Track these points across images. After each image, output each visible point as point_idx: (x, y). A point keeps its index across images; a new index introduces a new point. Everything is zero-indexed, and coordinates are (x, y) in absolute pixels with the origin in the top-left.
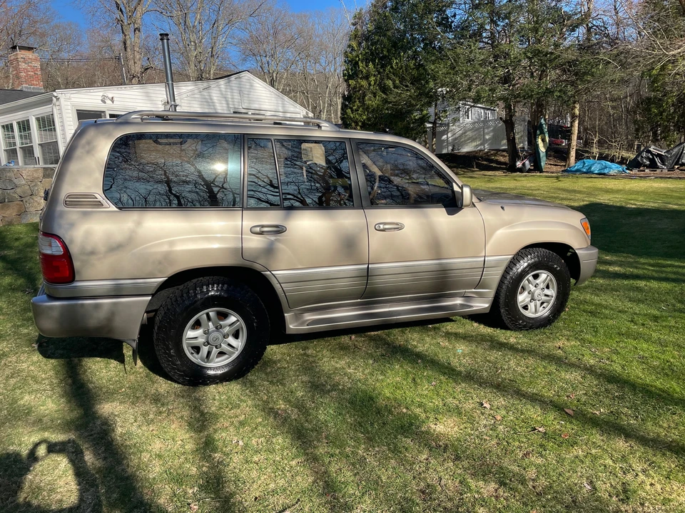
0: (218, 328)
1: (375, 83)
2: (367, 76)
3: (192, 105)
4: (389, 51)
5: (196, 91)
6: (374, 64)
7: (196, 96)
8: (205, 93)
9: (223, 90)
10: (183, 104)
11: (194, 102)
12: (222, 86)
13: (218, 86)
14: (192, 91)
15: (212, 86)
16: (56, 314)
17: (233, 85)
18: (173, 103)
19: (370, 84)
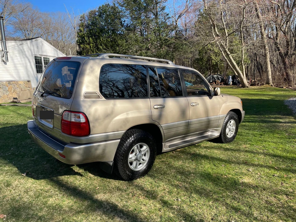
0: (140, 152)
1: (93, 47)
2: (89, 43)
3: (14, 52)
4: (99, 33)
5: (16, 46)
6: (92, 38)
7: (16, 48)
8: (20, 47)
9: (29, 45)
10: (9, 52)
11: (15, 51)
12: (29, 44)
13: (27, 44)
14: (14, 45)
15: (24, 43)
16: (81, 152)
17: (34, 43)
18: (6, 51)
19: (90, 47)
